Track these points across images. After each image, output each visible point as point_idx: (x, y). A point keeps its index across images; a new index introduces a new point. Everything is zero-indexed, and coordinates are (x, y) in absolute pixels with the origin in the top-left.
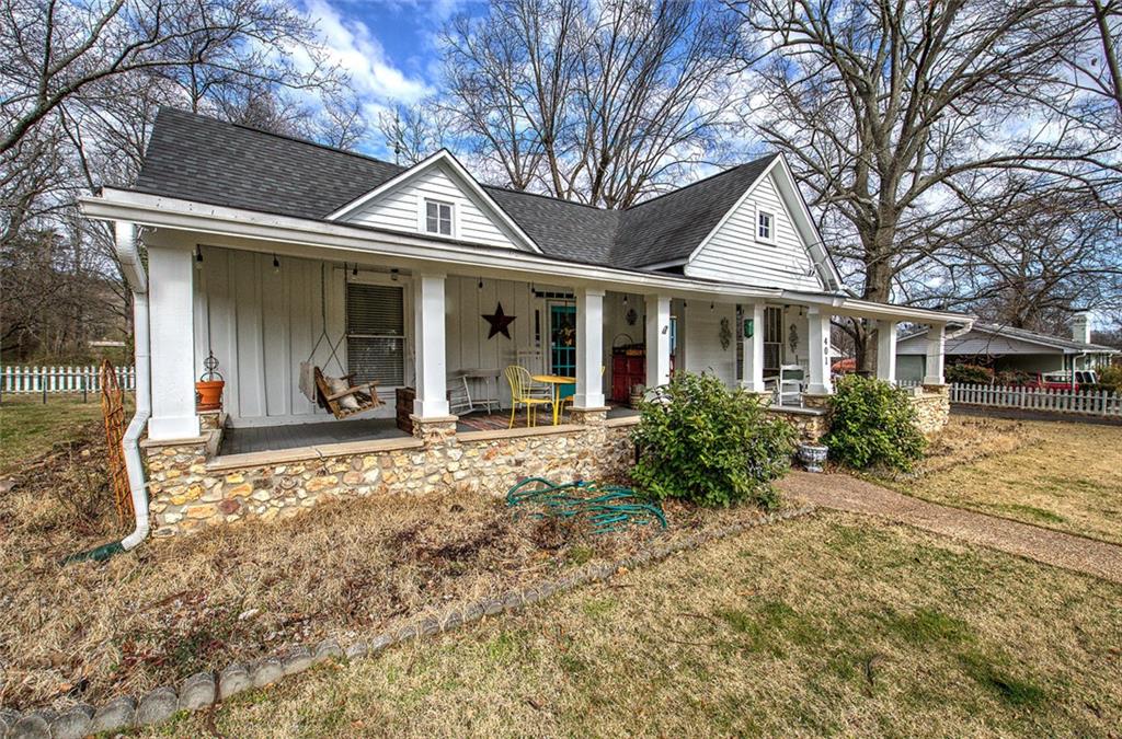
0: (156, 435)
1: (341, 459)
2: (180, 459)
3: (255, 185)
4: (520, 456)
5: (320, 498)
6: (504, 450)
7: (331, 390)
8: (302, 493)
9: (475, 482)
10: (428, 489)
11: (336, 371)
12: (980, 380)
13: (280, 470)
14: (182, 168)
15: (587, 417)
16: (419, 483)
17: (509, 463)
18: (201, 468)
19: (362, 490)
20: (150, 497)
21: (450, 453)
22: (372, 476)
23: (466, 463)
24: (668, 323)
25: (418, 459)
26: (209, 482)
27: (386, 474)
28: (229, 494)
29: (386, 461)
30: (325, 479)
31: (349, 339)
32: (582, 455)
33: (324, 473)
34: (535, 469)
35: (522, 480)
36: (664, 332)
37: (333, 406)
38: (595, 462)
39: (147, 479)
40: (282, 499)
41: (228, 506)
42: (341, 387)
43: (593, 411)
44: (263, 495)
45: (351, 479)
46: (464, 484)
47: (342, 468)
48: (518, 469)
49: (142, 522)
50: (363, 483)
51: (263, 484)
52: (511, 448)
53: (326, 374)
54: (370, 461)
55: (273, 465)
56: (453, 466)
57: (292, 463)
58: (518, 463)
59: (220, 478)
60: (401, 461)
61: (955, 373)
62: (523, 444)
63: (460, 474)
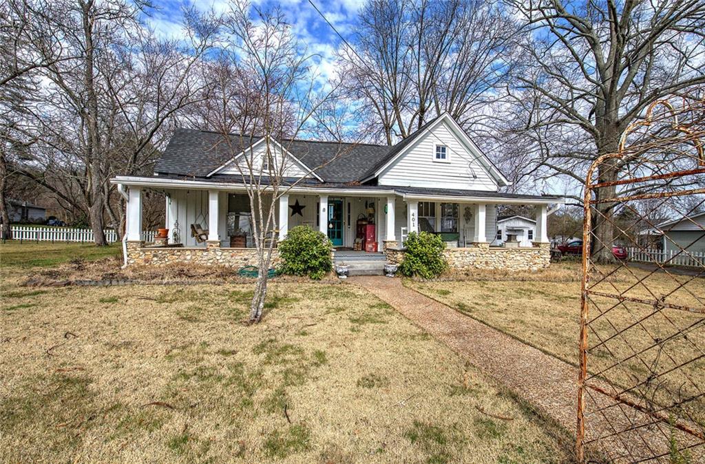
0: (128, 240)
1: (179, 251)
2: (134, 246)
4: (246, 257)
5: (172, 262)
6: (239, 254)
8: (167, 260)
9: (227, 264)
10: (209, 264)
13: (160, 252)
16: (206, 262)
17: (241, 259)
18: (139, 249)
19: (186, 262)
20: (128, 256)
21: (217, 253)
22: (189, 257)
23: (223, 257)
25: (205, 254)
26: (141, 253)
27: (194, 257)
28: (147, 257)
29: (193, 253)
30: (174, 257)
31: (227, 216)
33: (173, 255)
34: (253, 262)
35: (247, 266)
39: (127, 251)
40: (161, 261)
41: (146, 261)
42: (200, 232)
44: (155, 259)
45: (182, 257)
46: (223, 264)
47: (179, 253)
48: (246, 262)
49: (126, 262)
50: (185, 259)
51: (155, 256)
52: (242, 254)
54: (188, 253)
55: (158, 250)
56: (218, 258)
57: (164, 250)
58: (245, 260)
59: (144, 252)
60: (199, 254)
62: (247, 253)
63: (221, 261)
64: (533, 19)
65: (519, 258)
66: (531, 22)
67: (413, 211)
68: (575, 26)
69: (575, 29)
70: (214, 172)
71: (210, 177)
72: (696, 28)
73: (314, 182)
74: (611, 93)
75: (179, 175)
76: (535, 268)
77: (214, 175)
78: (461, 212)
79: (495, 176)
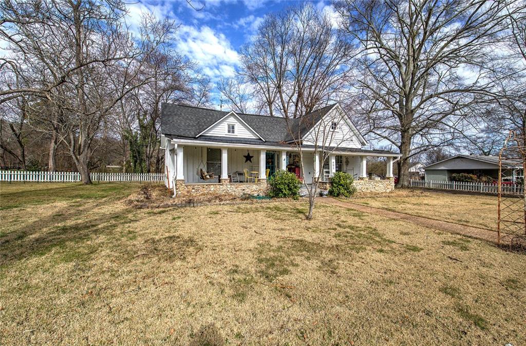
0: (177, 179)
1: (207, 185)
3: (185, 123)
4: (244, 188)
5: (203, 192)
6: (240, 187)
7: (204, 174)
8: (200, 191)
9: (233, 193)
11: (205, 170)
12: (470, 180)
14: (169, 121)
15: (261, 181)
16: (222, 192)
17: (241, 190)
18: (184, 185)
19: (210, 192)
20: (176, 189)
21: (228, 186)
22: (212, 189)
23: (231, 189)
24: (285, 158)
25: (221, 187)
26: (185, 187)
27: (215, 189)
28: (188, 190)
29: (215, 187)
31: (207, 163)
32: (260, 190)
33: (204, 188)
34: (247, 192)
35: (244, 194)
36: (284, 160)
37: (204, 177)
38: (264, 192)
39: (176, 186)
41: (188, 192)
42: (206, 174)
43: (263, 179)
44: (193, 191)
46: (231, 193)
47: (207, 187)
49: (175, 193)
50: (210, 190)
51: (193, 189)
53: (203, 171)
54: (212, 186)
55: (195, 185)
56: (228, 189)
57: (198, 185)
58: (243, 190)
59: (187, 187)
60: (218, 187)
61: (459, 177)
62: (244, 186)
63: (230, 191)
64: (368, 47)
65: (381, 186)
66: (367, 49)
67: (333, 161)
68: (388, 53)
69: (388, 55)
70: (200, 134)
71: (198, 137)
72: (445, 61)
73: (259, 141)
74: (409, 94)
75: (178, 136)
76: (388, 191)
77: (200, 136)
78: (344, 160)
79: (361, 140)
